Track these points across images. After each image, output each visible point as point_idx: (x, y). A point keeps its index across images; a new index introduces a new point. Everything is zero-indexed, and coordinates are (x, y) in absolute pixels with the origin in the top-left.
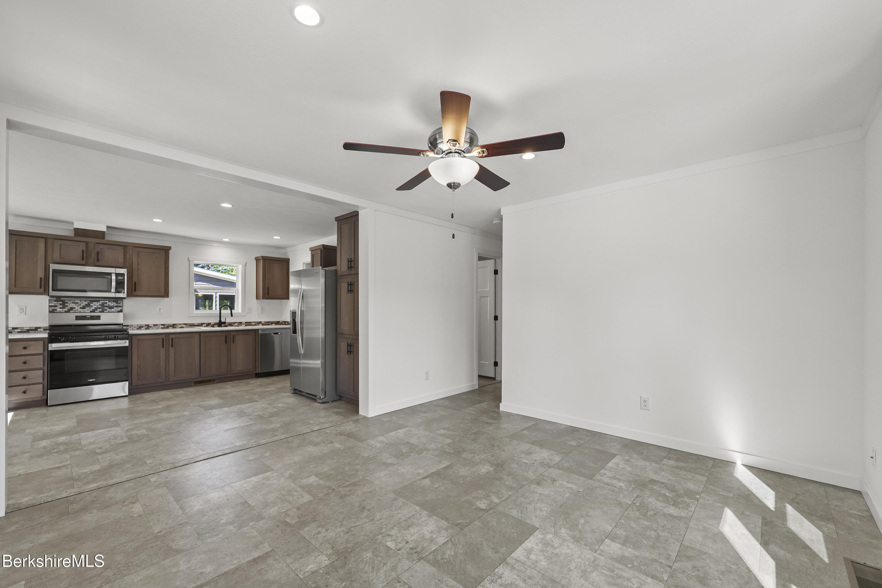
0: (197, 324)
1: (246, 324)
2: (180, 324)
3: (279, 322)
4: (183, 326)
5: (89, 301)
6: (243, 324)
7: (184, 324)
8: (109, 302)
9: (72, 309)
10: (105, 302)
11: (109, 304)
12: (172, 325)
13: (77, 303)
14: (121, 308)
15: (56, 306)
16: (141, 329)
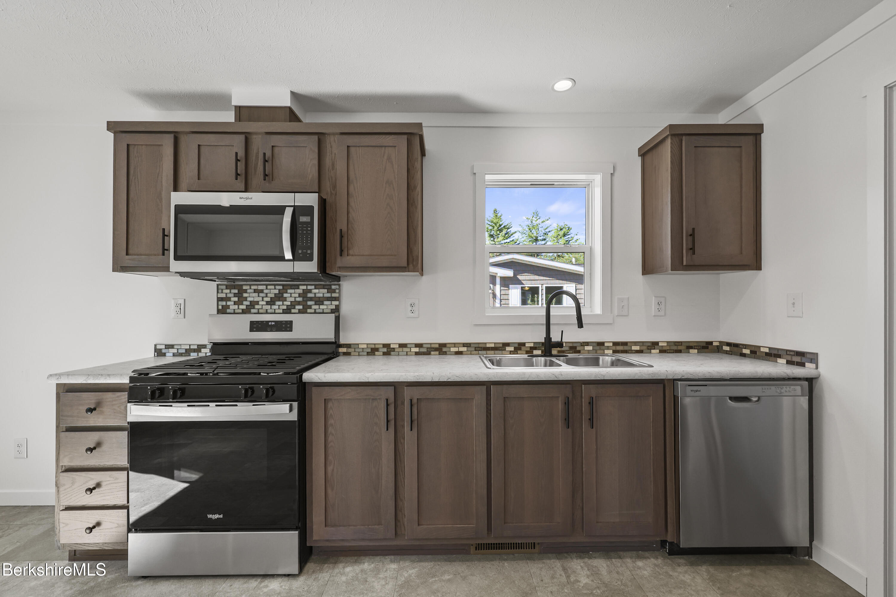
0: (493, 345)
1: (614, 348)
2: (455, 345)
3: (711, 343)
4: (462, 349)
5: (281, 287)
6: (608, 348)
7: (464, 345)
8: (315, 288)
9: (253, 304)
10: (309, 287)
11: (315, 294)
12: (437, 346)
13: (262, 291)
14: (337, 303)
15: (228, 299)
16: (374, 355)
